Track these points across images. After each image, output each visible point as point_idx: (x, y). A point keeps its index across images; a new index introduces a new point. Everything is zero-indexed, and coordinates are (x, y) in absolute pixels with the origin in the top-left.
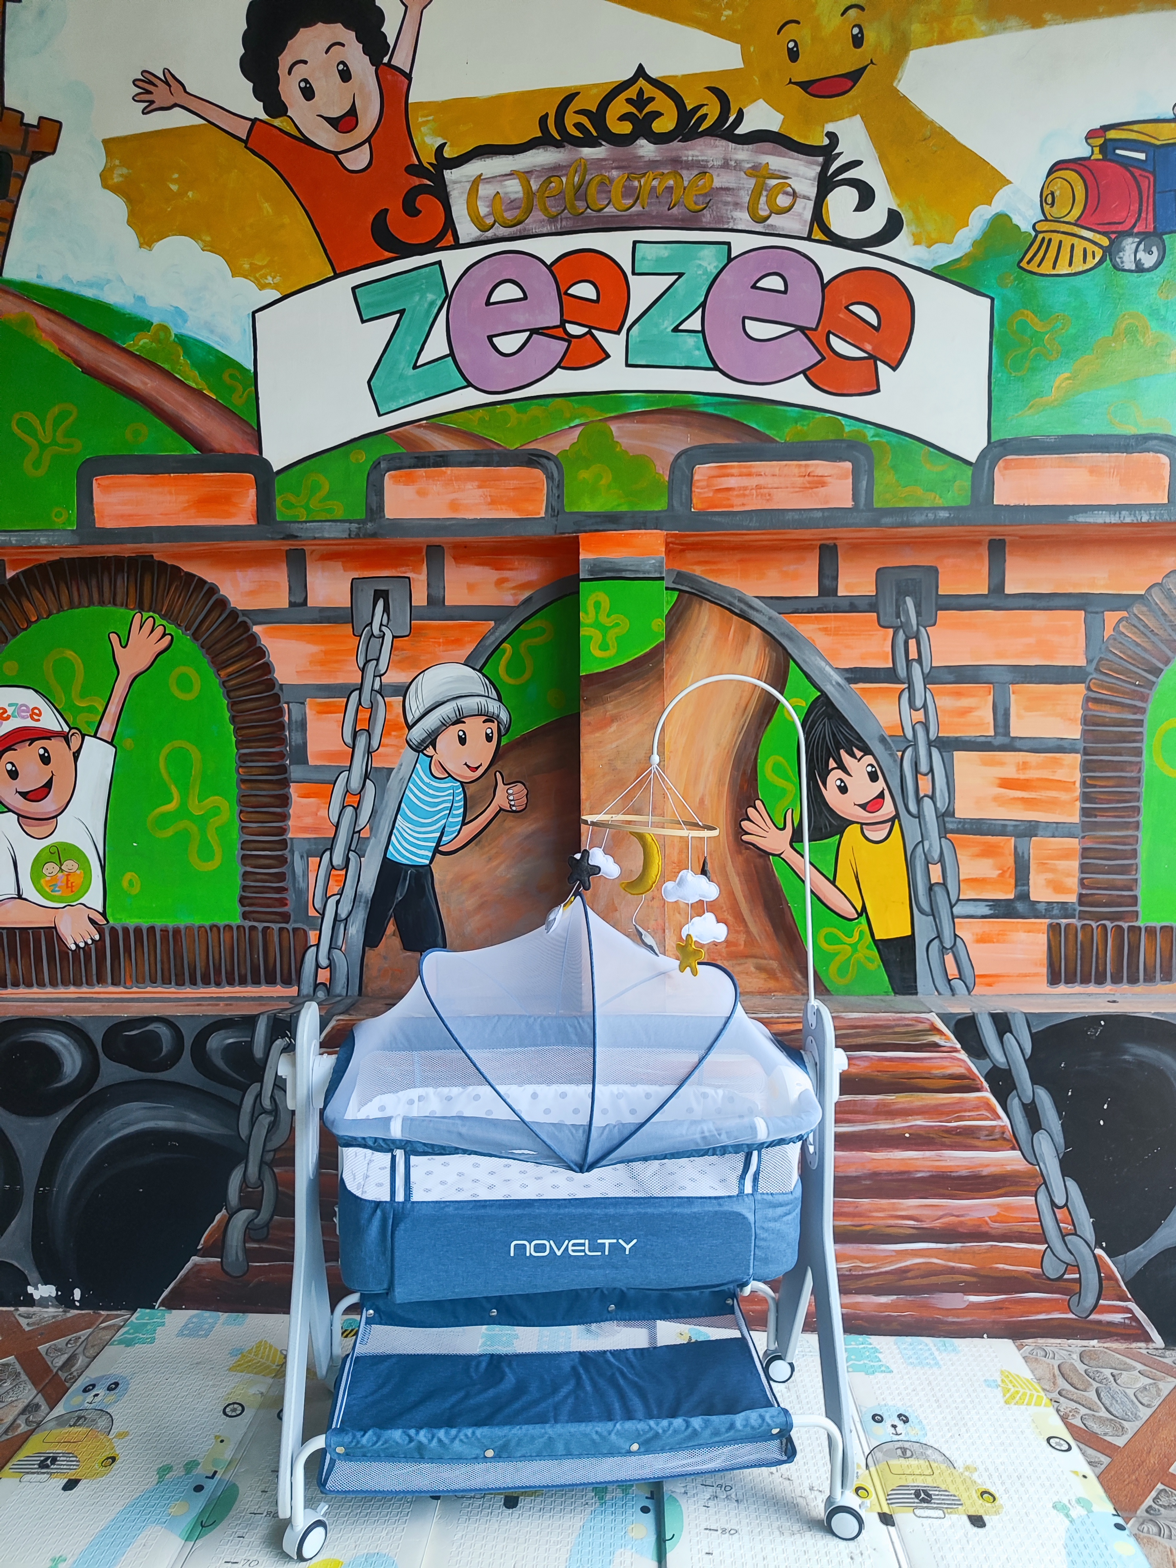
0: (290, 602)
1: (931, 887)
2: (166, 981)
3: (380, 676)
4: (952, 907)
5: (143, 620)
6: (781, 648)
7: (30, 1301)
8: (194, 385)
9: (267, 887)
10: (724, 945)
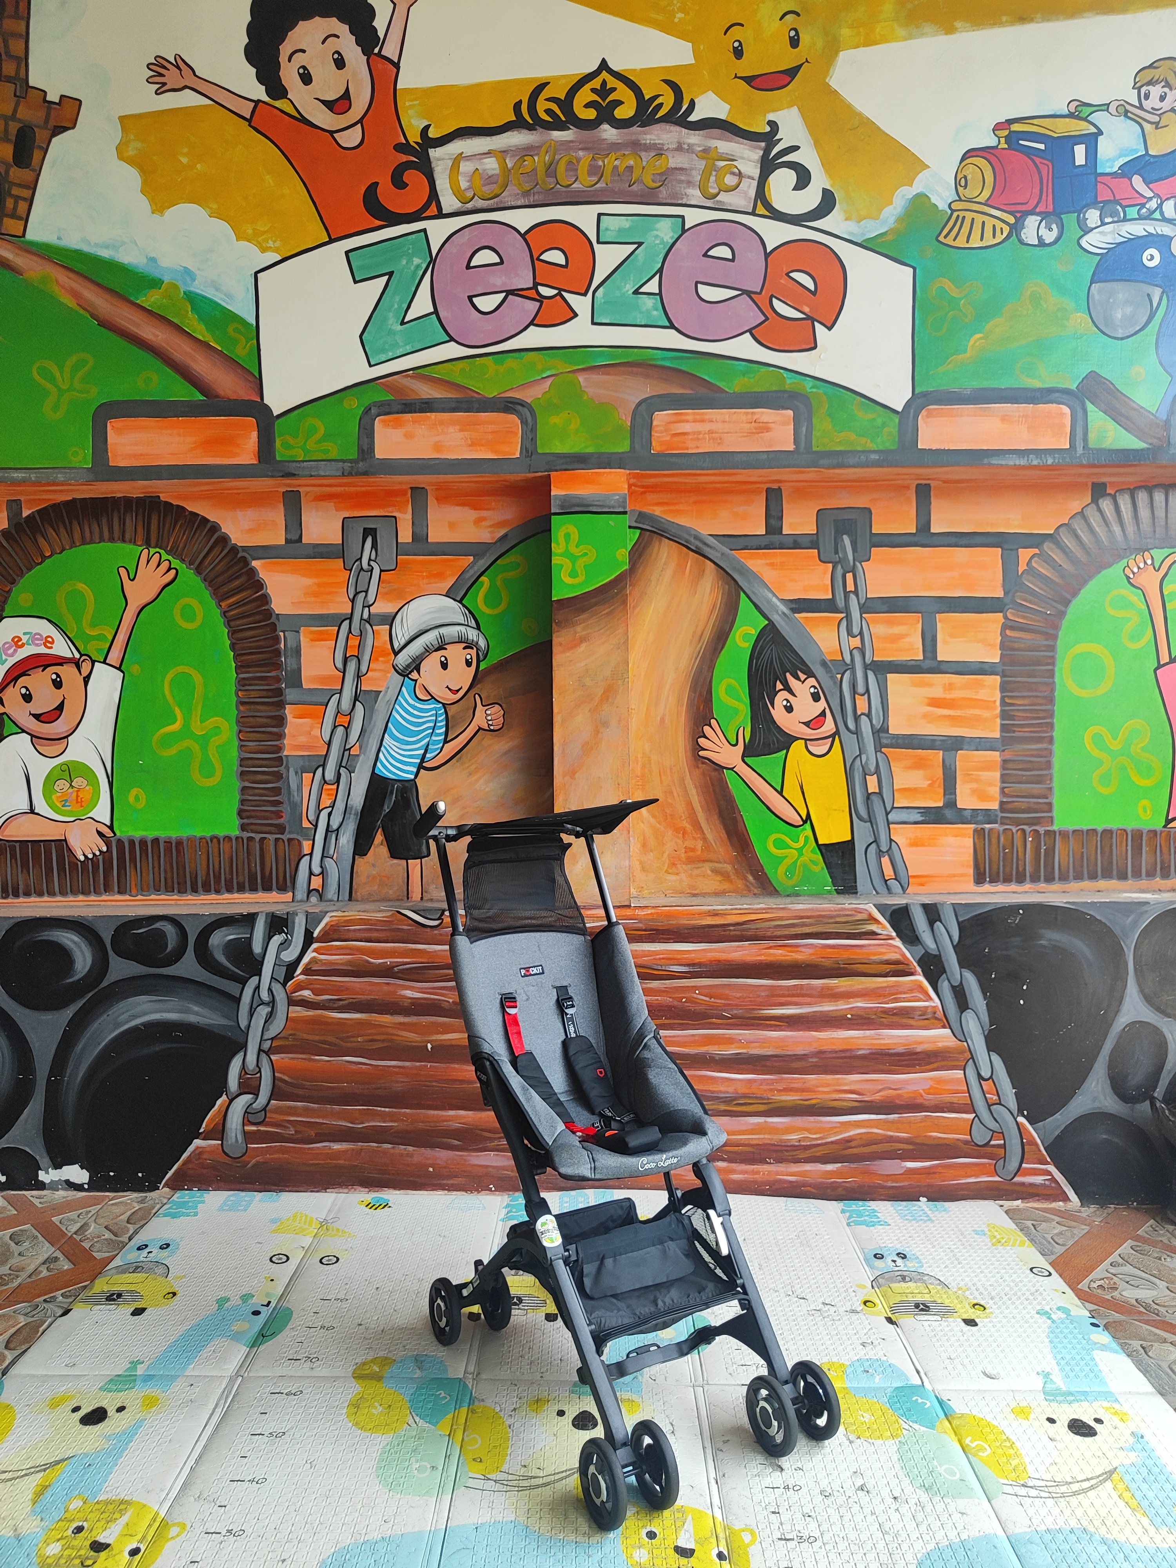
0: (286, 539)
1: (868, 796)
2: (169, 889)
3: (369, 606)
5: (150, 556)
6: (733, 581)
7: (41, 1186)
8: (201, 338)
9: (264, 801)
10: (683, 851)
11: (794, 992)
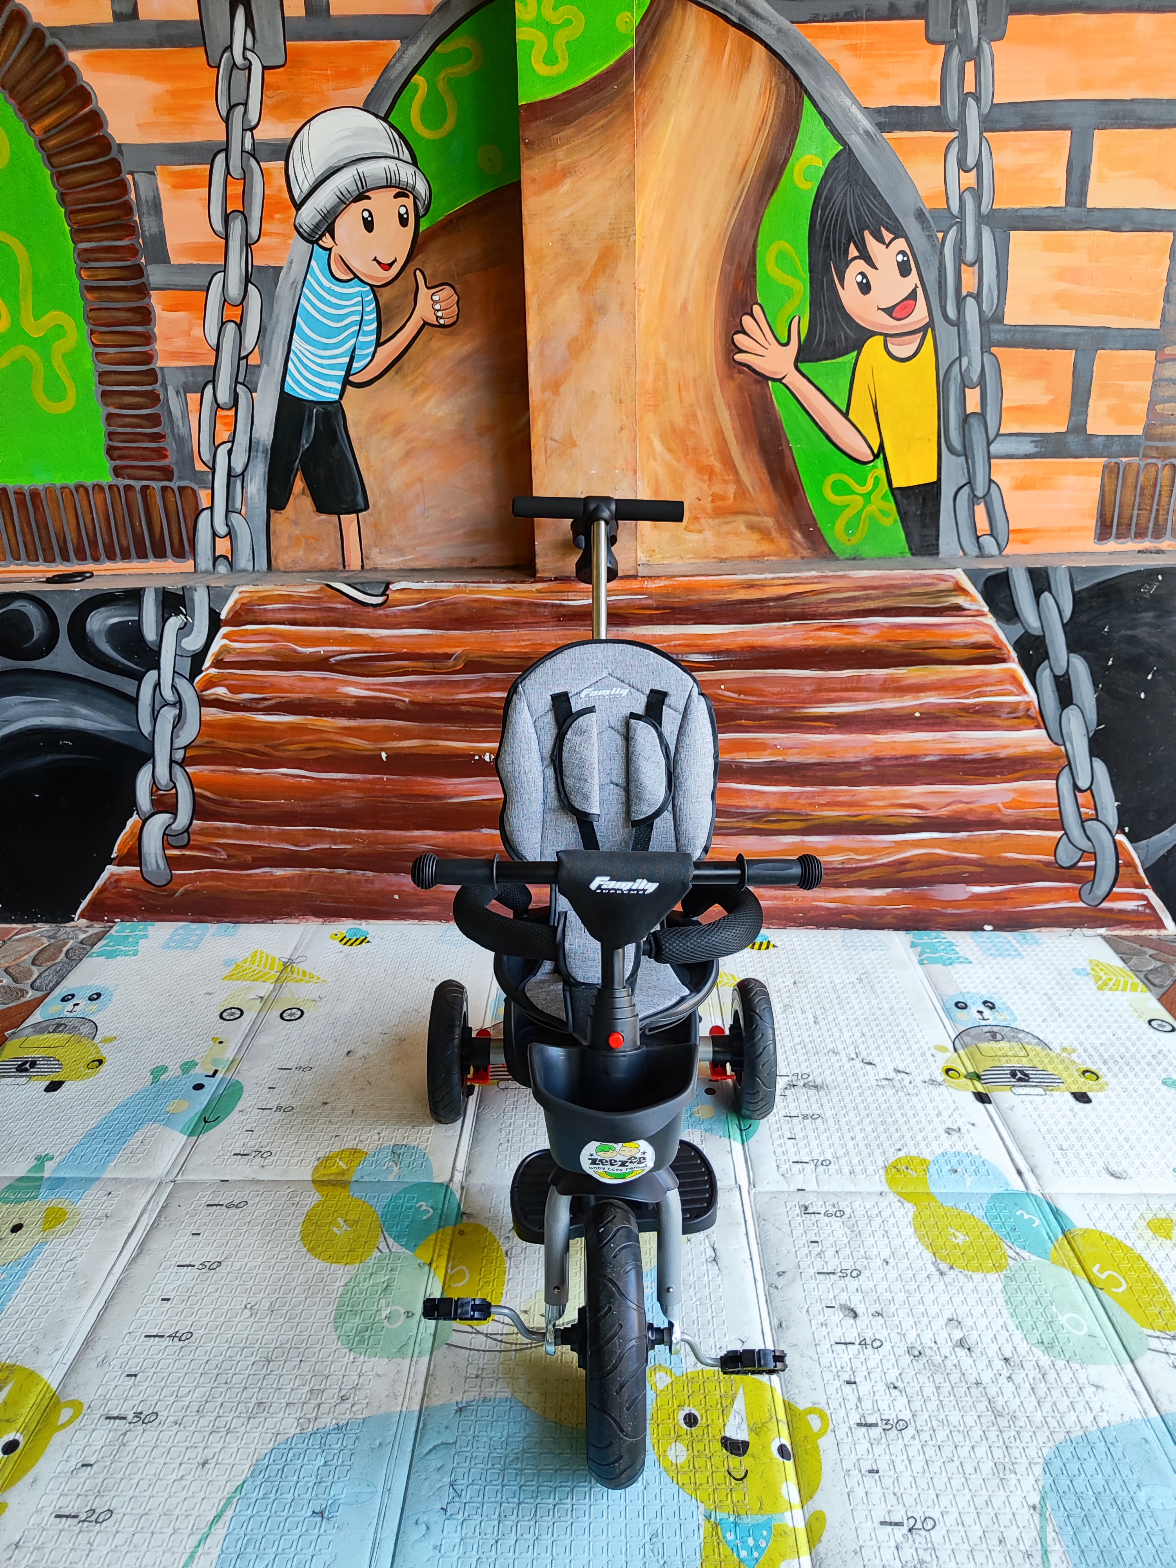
0: (114, 13)
1: (965, 419)
2: (32, 558)
3: (251, 129)
6: (793, 78)
9: (139, 434)
10: (709, 498)
11: (849, 685)
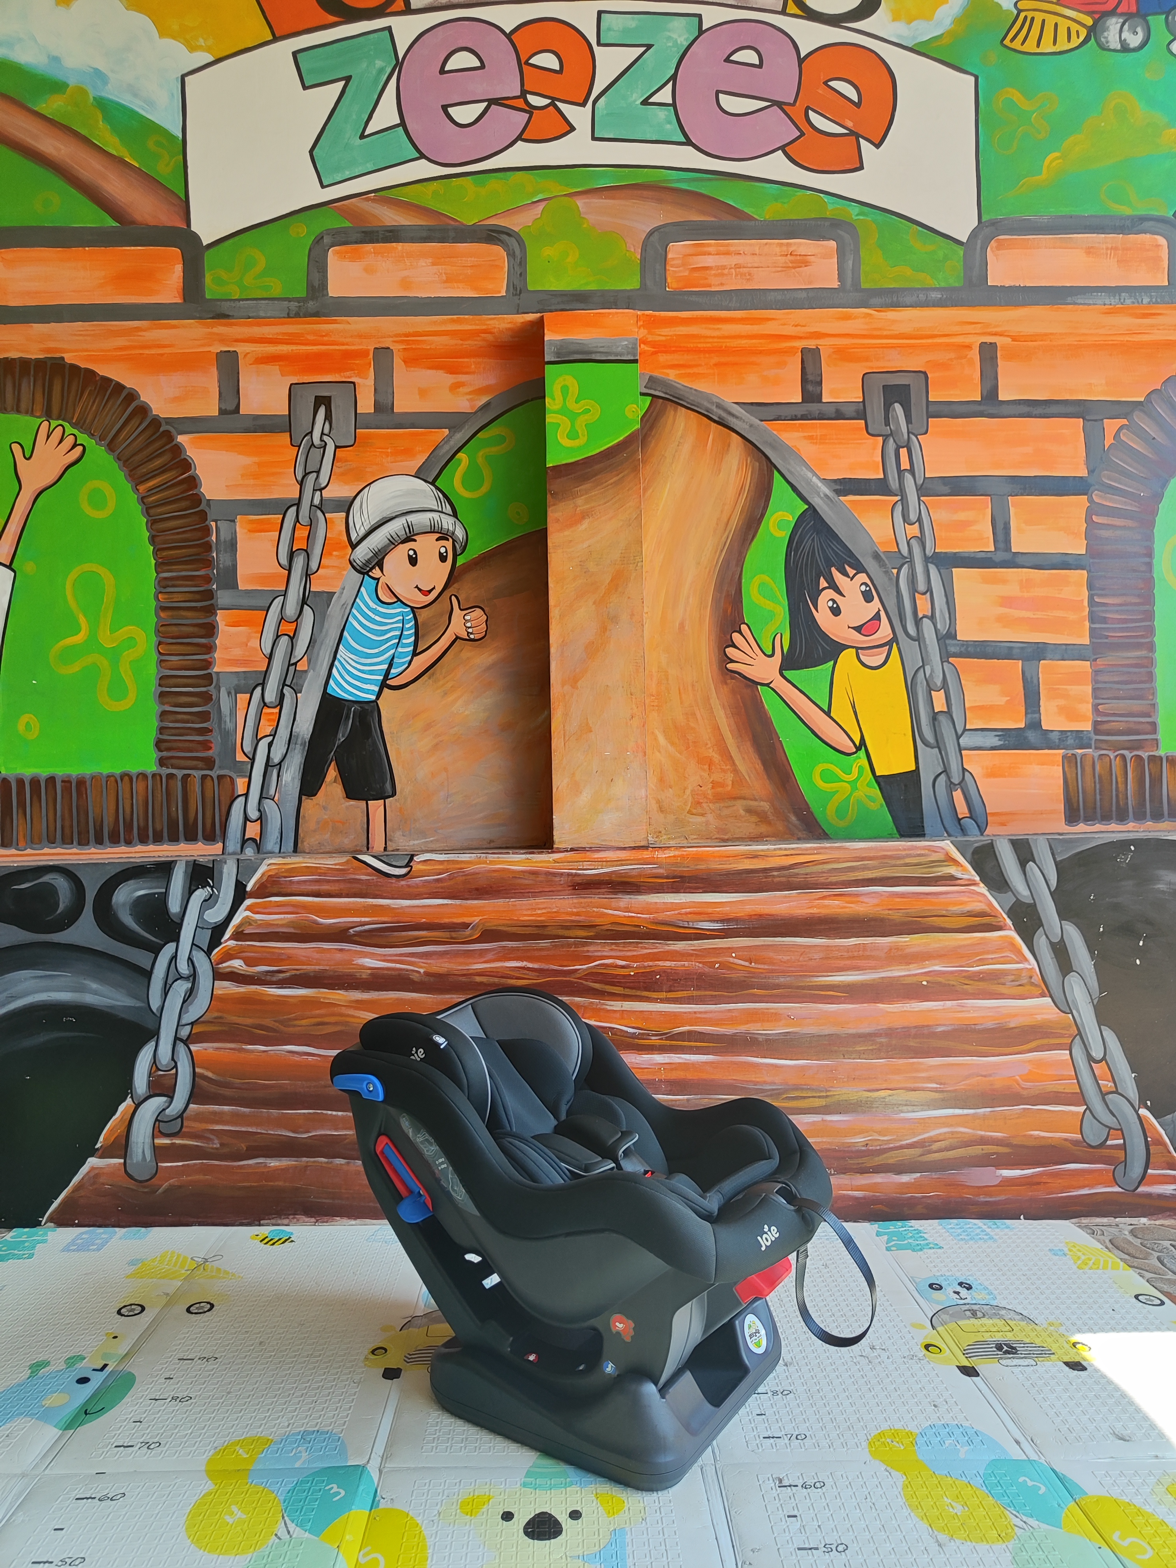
0: (220, 409)
1: (934, 717)
2: (67, 841)
3: (321, 490)
4: (958, 738)
5: (51, 430)
6: (764, 458)
8: (114, 153)
9: (189, 728)
10: (710, 786)
11: (856, 954)
